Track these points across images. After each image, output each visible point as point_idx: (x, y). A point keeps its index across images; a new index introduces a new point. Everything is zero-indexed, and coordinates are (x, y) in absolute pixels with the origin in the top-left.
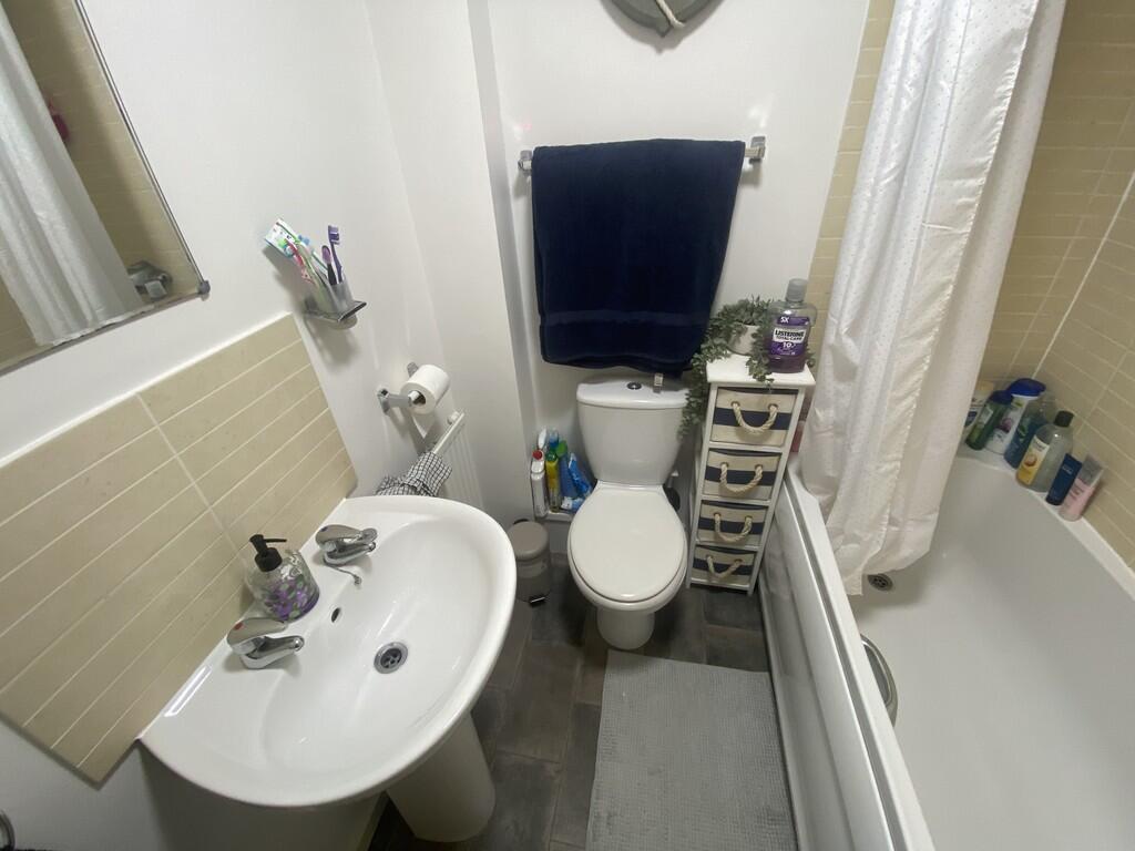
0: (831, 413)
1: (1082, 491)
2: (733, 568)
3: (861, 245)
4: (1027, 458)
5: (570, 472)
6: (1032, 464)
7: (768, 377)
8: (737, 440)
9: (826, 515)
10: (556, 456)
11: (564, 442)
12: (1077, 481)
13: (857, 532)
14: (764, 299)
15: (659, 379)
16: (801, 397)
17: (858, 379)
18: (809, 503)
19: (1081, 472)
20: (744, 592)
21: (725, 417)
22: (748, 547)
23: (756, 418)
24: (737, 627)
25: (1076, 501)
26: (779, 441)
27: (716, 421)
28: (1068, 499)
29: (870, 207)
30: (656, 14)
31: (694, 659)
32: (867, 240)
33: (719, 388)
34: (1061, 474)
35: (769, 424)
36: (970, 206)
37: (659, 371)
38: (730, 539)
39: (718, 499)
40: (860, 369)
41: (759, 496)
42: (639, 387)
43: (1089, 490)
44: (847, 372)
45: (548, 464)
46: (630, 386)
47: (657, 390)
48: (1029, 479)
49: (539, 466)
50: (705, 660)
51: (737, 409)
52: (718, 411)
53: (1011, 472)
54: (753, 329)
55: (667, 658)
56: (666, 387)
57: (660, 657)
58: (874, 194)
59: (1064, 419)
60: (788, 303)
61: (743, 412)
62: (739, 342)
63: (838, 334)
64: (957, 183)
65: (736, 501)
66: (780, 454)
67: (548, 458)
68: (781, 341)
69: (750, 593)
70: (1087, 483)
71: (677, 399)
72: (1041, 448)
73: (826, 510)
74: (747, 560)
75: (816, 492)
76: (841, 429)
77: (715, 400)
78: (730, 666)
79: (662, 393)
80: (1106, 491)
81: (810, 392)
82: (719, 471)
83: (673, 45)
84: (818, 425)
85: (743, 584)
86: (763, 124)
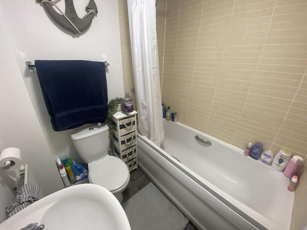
0: (144, 117)
1: (176, 117)
2: (133, 164)
3: (140, 82)
4: (167, 116)
5: (76, 166)
6: (168, 117)
7: (129, 114)
8: (126, 131)
9: (149, 138)
10: (69, 164)
11: (69, 158)
12: (175, 116)
13: (157, 138)
14: (119, 97)
15: (99, 124)
16: (136, 116)
17: (148, 108)
18: (145, 138)
19: (175, 115)
20: (136, 169)
21: (122, 127)
22: (134, 157)
23: (129, 124)
24: (139, 177)
25: (176, 119)
26: (134, 128)
27: (120, 129)
28: (175, 119)
29: (140, 75)
30: (72, 28)
31: (136, 192)
32: (141, 81)
33: (119, 120)
34: (172, 116)
35: (132, 124)
36: (155, 74)
37: (99, 122)
38: (130, 157)
39: (125, 148)
40: (148, 106)
41: (134, 143)
42: (93, 129)
43: (177, 117)
44: (145, 108)
45: (67, 168)
46: (90, 129)
47: (99, 127)
48: (168, 119)
49: (63, 171)
50: (138, 190)
51: (124, 124)
52: (120, 126)
53: (165, 119)
54: (120, 105)
55: (130, 197)
56: (102, 126)
57: (129, 199)
58: (139, 72)
59: (169, 108)
60: (126, 97)
61: (126, 124)
62: (118, 109)
63: (141, 100)
64: (154, 70)
65: (129, 147)
66: (135, 131)
67: (65, 166)
68: (128, 105)
69: (137, 168)
70: (176, 116)
71: (106, 128)
72: (168, 113)
73: (149, 137)
74: (134, 160)
75: (145, 135)
76: (147, 119)
77: (119, 123)
78: (144, 187)
79: (101, 128)
80: (178, 116)
81: (137, 115)
82: (124, 141)
83: (78, 37)
84: (142, 120)
85: (136, 167)
86: (105, 59)
